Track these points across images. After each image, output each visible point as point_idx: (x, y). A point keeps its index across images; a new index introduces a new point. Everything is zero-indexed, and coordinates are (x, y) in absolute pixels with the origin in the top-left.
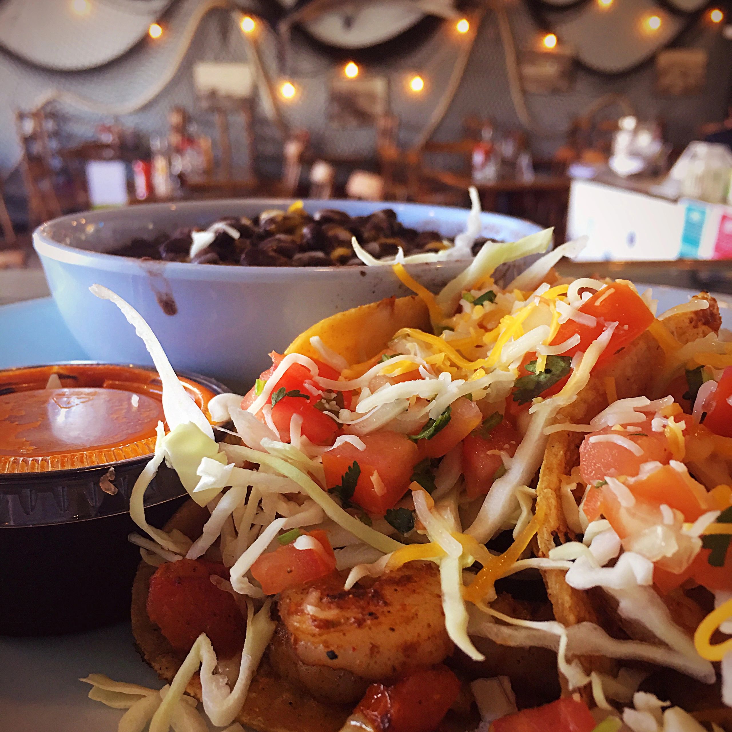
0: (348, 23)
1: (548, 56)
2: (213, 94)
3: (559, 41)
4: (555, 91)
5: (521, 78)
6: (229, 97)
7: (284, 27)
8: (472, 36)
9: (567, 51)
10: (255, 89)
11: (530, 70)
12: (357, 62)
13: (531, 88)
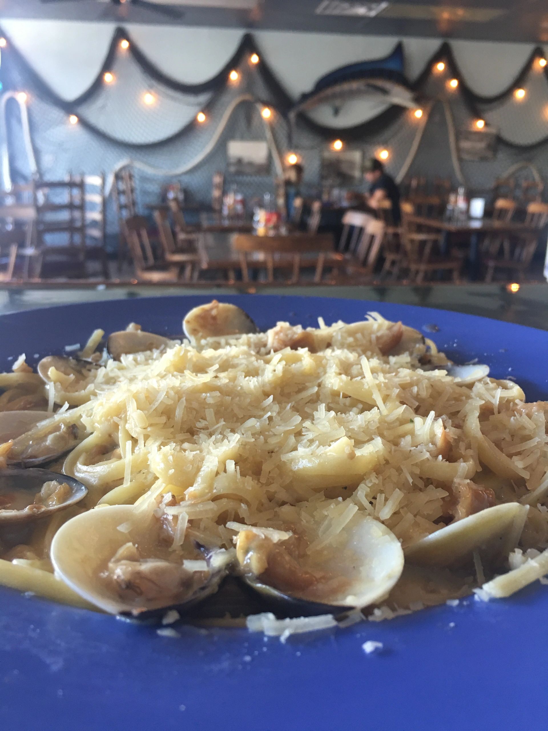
0: (336, 112)
1: (478, 134)
2: (240, 161)
3: (486, 124)
4: (483, 159)
5: (459, 150)
6: (250, 164)
7: (292, 115)
8: (425, 119)
9: (493, 130)
10: (270, 157)
11: (465, 145)
12: (342, 140)
13: (465, 157)
